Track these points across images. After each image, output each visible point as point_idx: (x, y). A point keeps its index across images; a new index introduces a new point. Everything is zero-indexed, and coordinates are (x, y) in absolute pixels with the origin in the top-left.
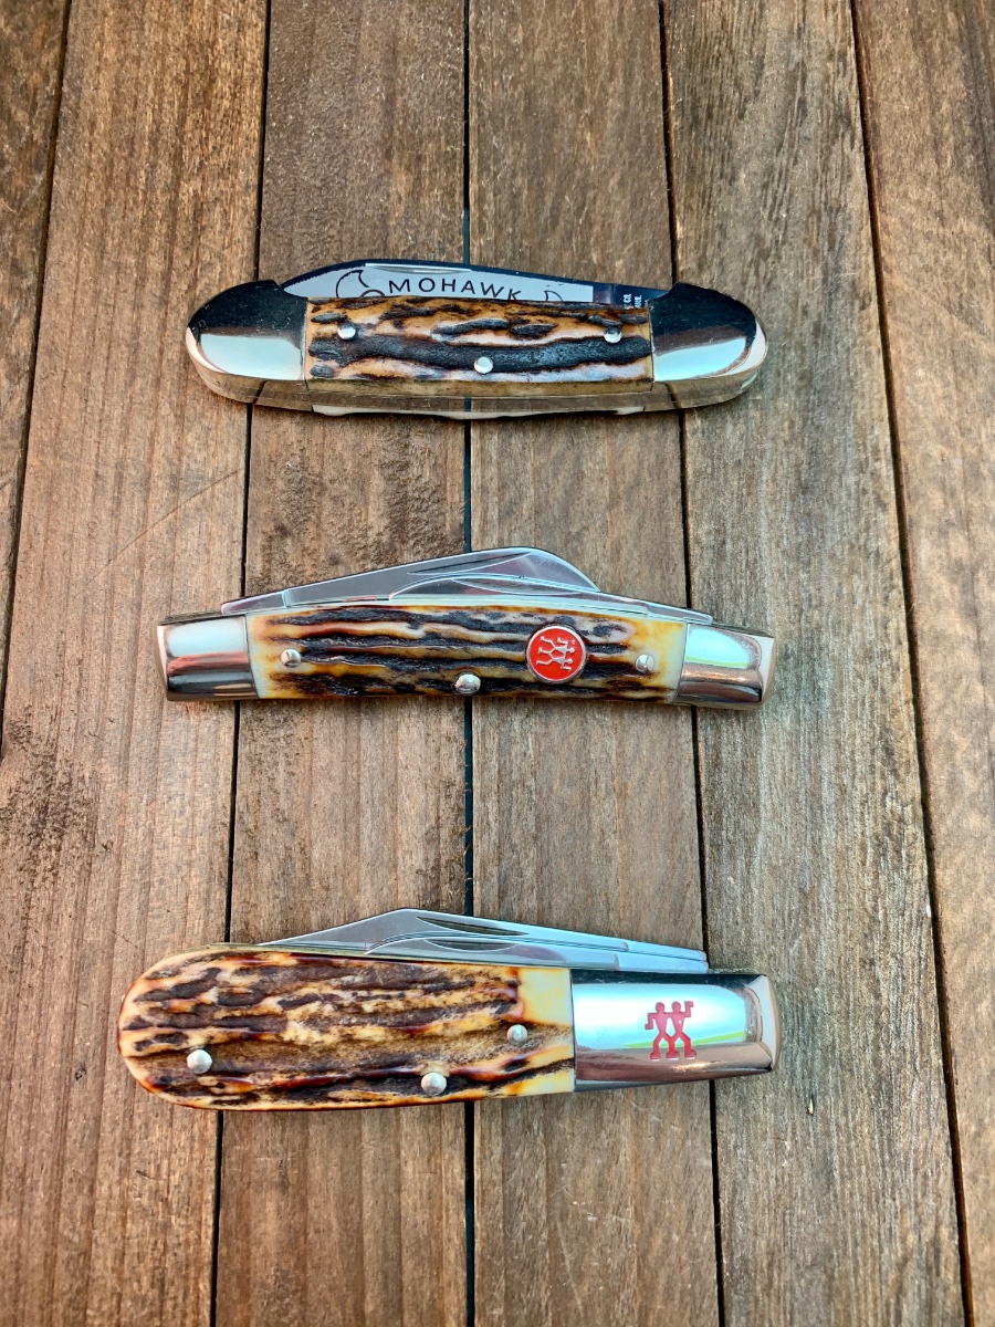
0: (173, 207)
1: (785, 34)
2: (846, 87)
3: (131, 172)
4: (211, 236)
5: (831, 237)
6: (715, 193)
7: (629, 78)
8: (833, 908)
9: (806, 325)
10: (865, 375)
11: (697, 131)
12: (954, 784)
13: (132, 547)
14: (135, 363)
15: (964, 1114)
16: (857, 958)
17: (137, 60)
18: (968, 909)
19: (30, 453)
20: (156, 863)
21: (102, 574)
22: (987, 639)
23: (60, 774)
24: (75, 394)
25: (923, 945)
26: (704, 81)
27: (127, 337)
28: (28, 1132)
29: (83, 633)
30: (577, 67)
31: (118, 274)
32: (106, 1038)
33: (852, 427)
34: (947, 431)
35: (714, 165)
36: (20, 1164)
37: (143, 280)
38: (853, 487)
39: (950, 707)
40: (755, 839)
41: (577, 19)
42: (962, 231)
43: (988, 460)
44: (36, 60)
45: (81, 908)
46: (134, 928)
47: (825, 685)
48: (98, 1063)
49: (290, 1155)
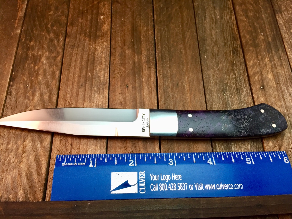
8: (225, 62)
12: (247, 42)
15: (255, 95)
16: (231, 69)
18: (252, 62)
22: (250, 21)
25: (243, 67)
28: (71, 95)
32: (86, 80)
36: (69, 101)
39: (244, 31)
48: (85, 84)
49: (122, 99)
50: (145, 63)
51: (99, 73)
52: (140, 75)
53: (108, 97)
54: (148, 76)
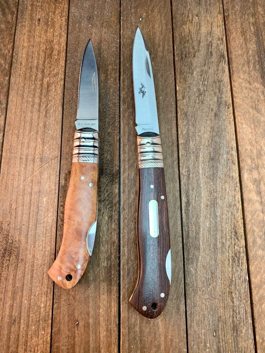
0: (42, 85)
1: (206, 34)
2: (223, 47)
3: (31, 76)
4: (51, 92)
5: (219, 88)
6: (187, 77)
7: (164, 47)
8: (220, 277)
9: (212, 114)
10: (229, 127)
11: (182, 61)
12: (254, 242)
13: (30, 177)
14: (31, 127)
15: (258, 337)
16: (227, 291)
17: (33, 46)
18: (259, 277)
19: (3, 152)
20: (35, 264)
21: (22, 185)
23: (10, 240)
24: (15, 136)
25: (246, 288)
26: (184, 47)
27: (29, 120)
29: (17, 201)
30: (150, 44)
31: (27, 103)
32: (21, 313)
33: (225, 142)
34: (252, 142)
35: (187, 70)
37: (33, 105)
38: (226, 158)
39: (253, 220)
40: (199, 257)
41: (150, 31)
42: (255, 86)
43: (263, 150)
44: (7, 47)
45: (15, 276)
46: (29, 282)
47: (218, 214)
48: (19, 320)
49: (70, 346)
50: (104, 282)
51: (39, 300)
52: (96, 304)
53: (50, 341)
54: (107, 304)
